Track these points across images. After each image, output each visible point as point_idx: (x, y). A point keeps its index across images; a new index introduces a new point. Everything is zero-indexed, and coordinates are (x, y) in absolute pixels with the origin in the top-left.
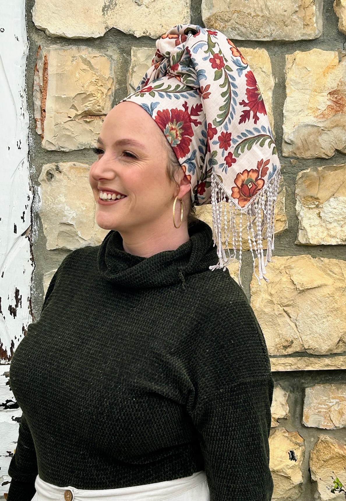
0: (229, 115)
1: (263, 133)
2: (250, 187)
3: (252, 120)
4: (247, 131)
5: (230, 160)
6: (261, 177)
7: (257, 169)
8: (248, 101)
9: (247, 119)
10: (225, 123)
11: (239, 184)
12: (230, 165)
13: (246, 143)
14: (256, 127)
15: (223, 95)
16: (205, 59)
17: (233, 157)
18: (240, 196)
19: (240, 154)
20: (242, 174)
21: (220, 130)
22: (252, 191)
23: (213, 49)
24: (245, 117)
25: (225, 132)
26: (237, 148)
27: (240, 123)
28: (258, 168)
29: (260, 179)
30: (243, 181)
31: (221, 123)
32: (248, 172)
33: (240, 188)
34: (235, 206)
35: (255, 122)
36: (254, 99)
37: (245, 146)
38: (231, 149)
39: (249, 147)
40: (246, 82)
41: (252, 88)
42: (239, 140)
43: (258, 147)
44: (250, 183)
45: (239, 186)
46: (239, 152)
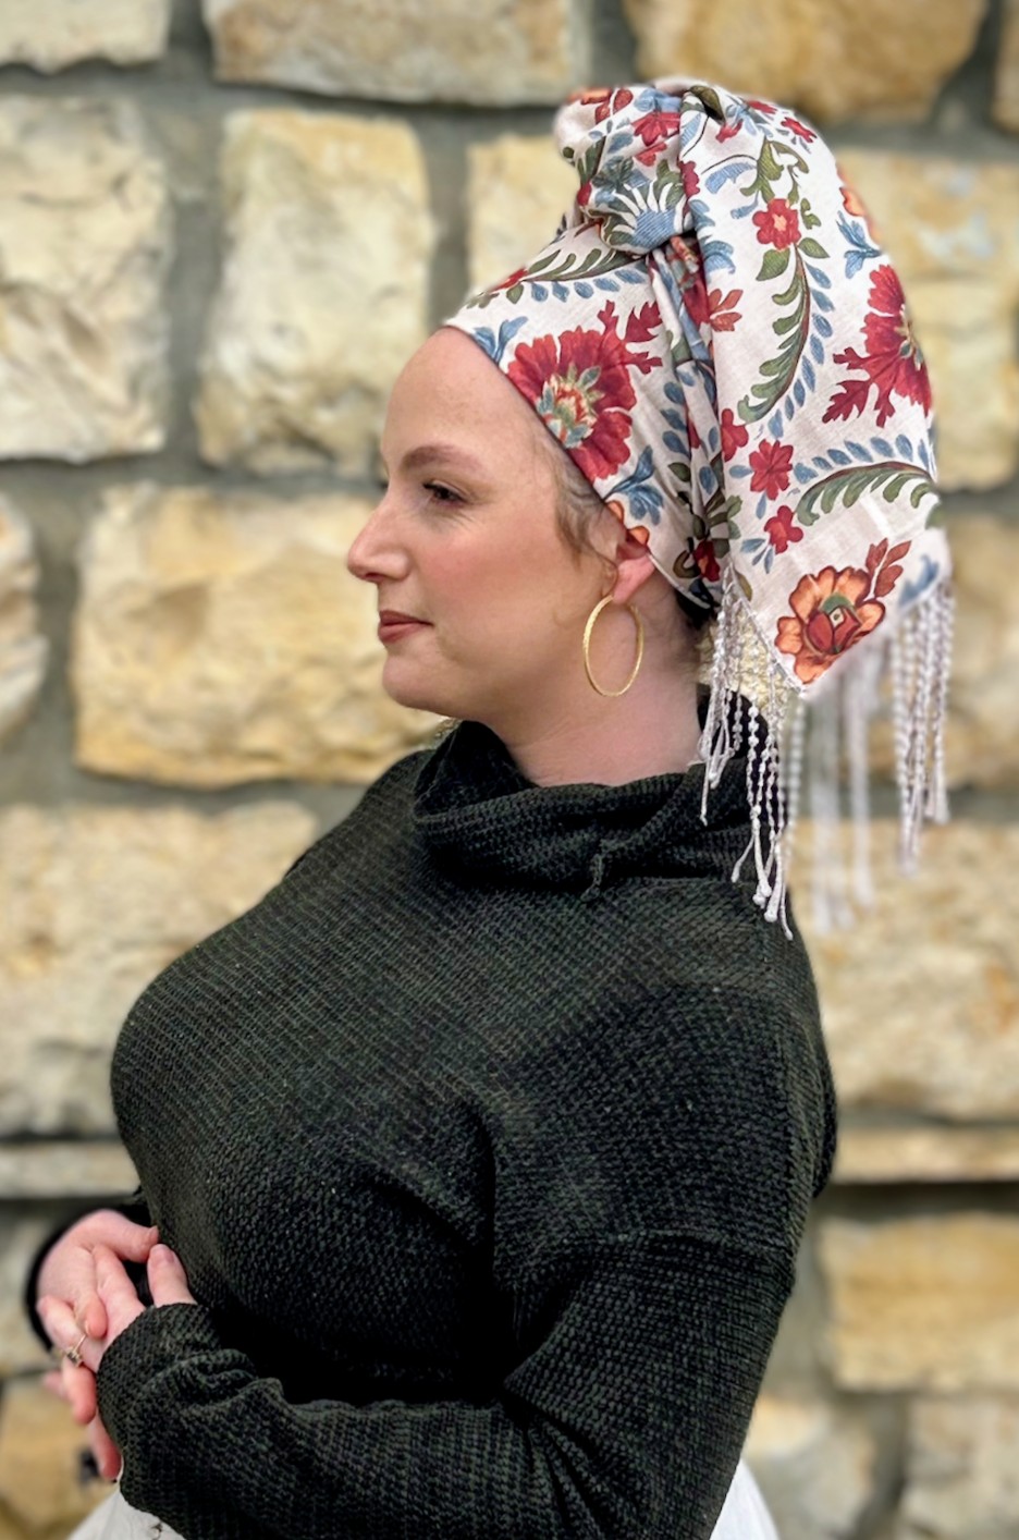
0: (790, 392)
1: (899, 458)
2: (835, 623)
3: (870, 413)
4: (850, 445)
5: (783, 532)
6: (877, 594)
7: (866, 570)
8: (867, 351)
9: (855, 409)
10: (773, 412)
11: (805, 608)
12: (782, 548)
13: (843, 484)
14: (882, 436)
15: (780, 326)
16: (740, 213)
17: (795, 523)
18: (804, 647)
19: (816, 517)
20: (817, 579)
21: (758, 433)
22: (841, 635)
23: (772, 184)
24: (846, 402)
25: (772, 441)
26: (810, 496)
27: (826, 419)
28: (868, 564)
29: (873, 602)
30: (817, 603)
31: (760, 411)
32: (837, 575)
33: (807, 621)
34: (784, 676)
35: (881, 422)
36: (887, 350)
37: (835, 493)
38: (788, 498)
39: (850, 497)
40: (868, 296)
41: (887, 315)
42: (818, 470)
43: (877, 499)
44: (838, 611)
45: (804, 615)
46: (816, 508)
